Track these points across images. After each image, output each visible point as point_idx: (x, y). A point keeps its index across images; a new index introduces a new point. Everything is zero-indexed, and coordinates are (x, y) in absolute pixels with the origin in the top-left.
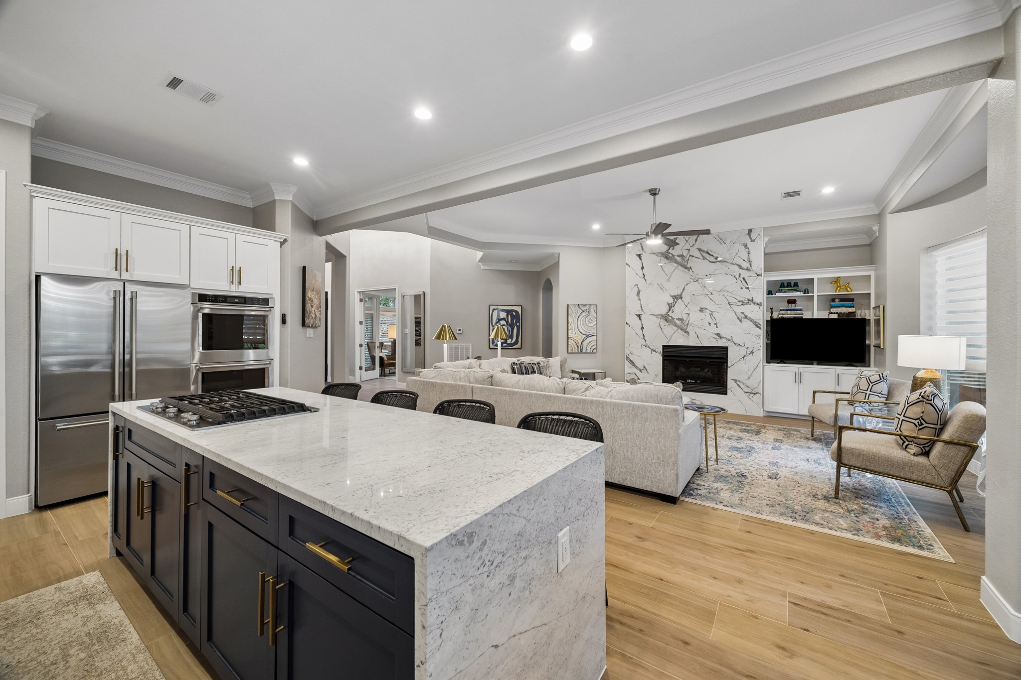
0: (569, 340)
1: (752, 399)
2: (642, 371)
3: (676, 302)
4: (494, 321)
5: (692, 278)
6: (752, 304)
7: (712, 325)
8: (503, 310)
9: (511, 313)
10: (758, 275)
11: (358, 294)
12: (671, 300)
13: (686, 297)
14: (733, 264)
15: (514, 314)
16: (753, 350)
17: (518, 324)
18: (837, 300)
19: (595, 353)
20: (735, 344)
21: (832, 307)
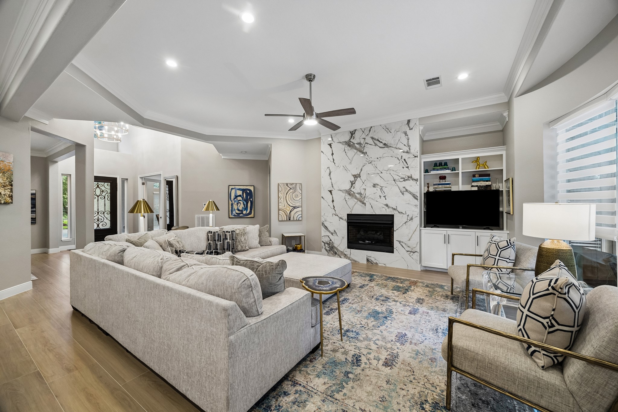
0: (280, 211)
1: (412, 256)
2: (333, 234)
3: (356, 180)
4: (233, 197)
5: (367, 160)
6: (411, 180)
7: (382, 197)
8: (239, 189)
9: (246, 191)
10: (415, 157)
11: (141, 179)
12: (352, 179)
13: (363, 176)
14: (397, 148)
15: (248, 192)
16: (412, 217)
17: (251, 199)
18: (477, 176)
19: (301, 220)
20: (399, 212)
21: (473, 182)
